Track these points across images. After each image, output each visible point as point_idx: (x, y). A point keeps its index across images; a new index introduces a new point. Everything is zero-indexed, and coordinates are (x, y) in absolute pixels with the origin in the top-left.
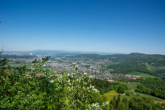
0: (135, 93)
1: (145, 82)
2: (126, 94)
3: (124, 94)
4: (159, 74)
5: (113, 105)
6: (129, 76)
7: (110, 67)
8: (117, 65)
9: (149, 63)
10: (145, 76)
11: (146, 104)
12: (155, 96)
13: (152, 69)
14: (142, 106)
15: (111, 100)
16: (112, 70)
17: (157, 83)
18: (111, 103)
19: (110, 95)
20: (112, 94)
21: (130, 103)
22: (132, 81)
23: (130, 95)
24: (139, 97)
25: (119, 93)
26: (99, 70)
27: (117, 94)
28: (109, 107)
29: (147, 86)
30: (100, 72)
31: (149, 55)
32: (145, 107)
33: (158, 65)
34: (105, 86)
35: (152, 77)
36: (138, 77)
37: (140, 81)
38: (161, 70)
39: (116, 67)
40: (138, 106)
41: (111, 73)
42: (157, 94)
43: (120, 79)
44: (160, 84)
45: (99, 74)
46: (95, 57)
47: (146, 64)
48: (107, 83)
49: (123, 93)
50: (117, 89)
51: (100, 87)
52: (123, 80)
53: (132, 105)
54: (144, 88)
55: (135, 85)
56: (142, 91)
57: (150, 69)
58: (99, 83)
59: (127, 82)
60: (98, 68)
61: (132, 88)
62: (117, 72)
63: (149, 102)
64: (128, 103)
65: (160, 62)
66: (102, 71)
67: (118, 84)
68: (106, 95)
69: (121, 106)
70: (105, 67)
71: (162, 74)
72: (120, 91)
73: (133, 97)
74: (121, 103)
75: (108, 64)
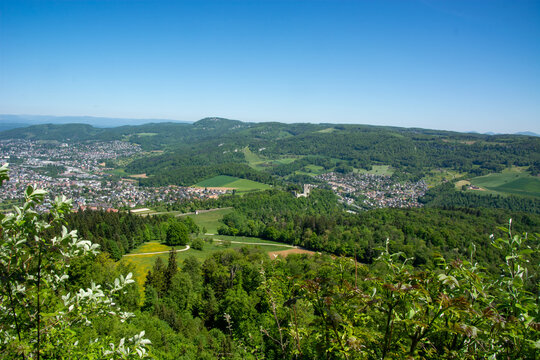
0: (218, 240)
1: (243, 205)
2: (193, 247)
3: (188, 247)
4: (280, 178)
5: (155, 286)
6: (197, 190)
7: (134, 168)
8: (160, 160)
9: (254, 147)
10: (242, 187)
11: (250, 266)
12: (272, 239)
13: (261, 165)
14: (240, 272)
15: (149, 272)
16: (144, 176)
17: (275, 202)
18: (150, 280)
19: (145, 258)
20: (151, 252)
21: (206, 271)
22: (207, 204)
23: (204, 248)
24: (230, 250)
25: (170, 248)
26: (98, 180)
27: (167, 250)
28: (143, 295)
29: (250, 215)
30: (104, 185)
31: (253, 125)
32: (248, 273)
33: (275, 153)
34: (124, 231)
35: (263, 187)
36: (223, 190)
37: (231, 203)
38: (284, 166)
39: (156, 165)
40: (229, 275)
41: (140, 185)
42: (276, 233)
43: (171, 202)
44: (281, 204)
45: (98, 192)
46: (81, 135)
47: (246, 150)
48: (130, 221)
49: (183, 244)
50: (164, 235)
51: (108, 237)
52: (182, 204)
53: (213, 275)
54: (243, 221)
55: (217, 214)
56: (237, 231)
57: (257, 166)
58: (103, 224)
59: (192, 210)
60: (93, 172)
61: (207, 224)
62: (160, 183)
63: (257, 258)
64: (201, 273)
65: (282, 143)
66: (109, 184)
67: (165, 218)
68: (130, 260)
69: (182, 285)
70: (118, 167)
71: (287, 178)
72: (172, 240)
73: (214, 252)
74: (179, 275)
75: (130, 156)
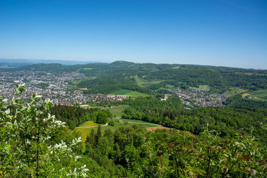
0: (122, 121)
1: (135, 104)
2: (109, 124)
3: (107, 124)
4: (153, 91)
5: (90, 143)
6: (112, 96)
7: (81, 85)
8: (94, 81)
9: (140, 76)
10: (134, 95)
11: (137, 134)
12: (148, 121)
13: (143, 84)
14: (132, 137)
15: (88, 136)
16: (86, 89)
17: (150, 103)
18: (88, 140)
19: (86, 129)
20: (89, 126)
21: (115, 136)
22: (117, 103)
23: (115, 125)
24: (128, 126)
25: (98, 124)
26: (64, 91)
27: (97, 125)
28: (84, 147)
29: (137, 109)
30: (67, 93)
31: (140, 65)
32: (136, 138)
33: (150, 79)
34: (76, 116)
35: (144, 95)
36: (125, 96)
37: (128, 103)
38: (155, 85)
39: (92, 84)
40: (126, 139)
41: (84, 93)
42: (150, 118)
43: (99, 102)
44: (153, 104)
45: (64, 97)
46: (57, 69)
47: (136, 77)
48: (79, 111)
49: (104, 123)
50: (95, 118)
51: (68, 118)
52: (105, 103)
53: (119, 138)
54: (134, 112)
55: (121, 108)
56: (131, 117)
57: (141, 85)
58: (66, 112)
59: (109, 106)
60: (62, 87)
61: (117, 113)
62: (94, 92)
63: (140, 130)
64: (113, 137)
65: (154, 74)
66: (69, 92)
67: (96, 110)
68: (79, 130)
69: (103, 143)
70: (74, 85)
71: (156, 91)
72: (99, 120)
73: (120, 127)
74: (102, 138)
75: (80, 79)
